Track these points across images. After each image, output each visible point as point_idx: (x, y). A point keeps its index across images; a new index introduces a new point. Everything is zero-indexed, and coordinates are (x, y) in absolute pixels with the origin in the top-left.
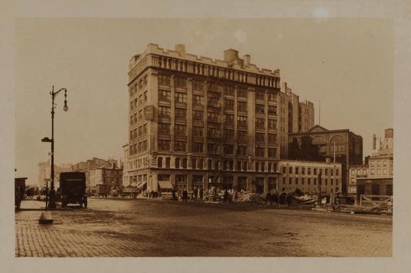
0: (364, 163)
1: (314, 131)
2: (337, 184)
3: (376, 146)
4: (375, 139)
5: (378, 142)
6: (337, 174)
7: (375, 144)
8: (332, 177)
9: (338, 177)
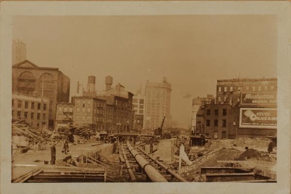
0: (70, 102)
1: (24, 65)
2: (44, 118)
3: (80, 90)
4: (79, 85)
5: (81, 88)
6: (45, 108)
7: (78, 88)
8: (40, 111)
9: (45, 112)
